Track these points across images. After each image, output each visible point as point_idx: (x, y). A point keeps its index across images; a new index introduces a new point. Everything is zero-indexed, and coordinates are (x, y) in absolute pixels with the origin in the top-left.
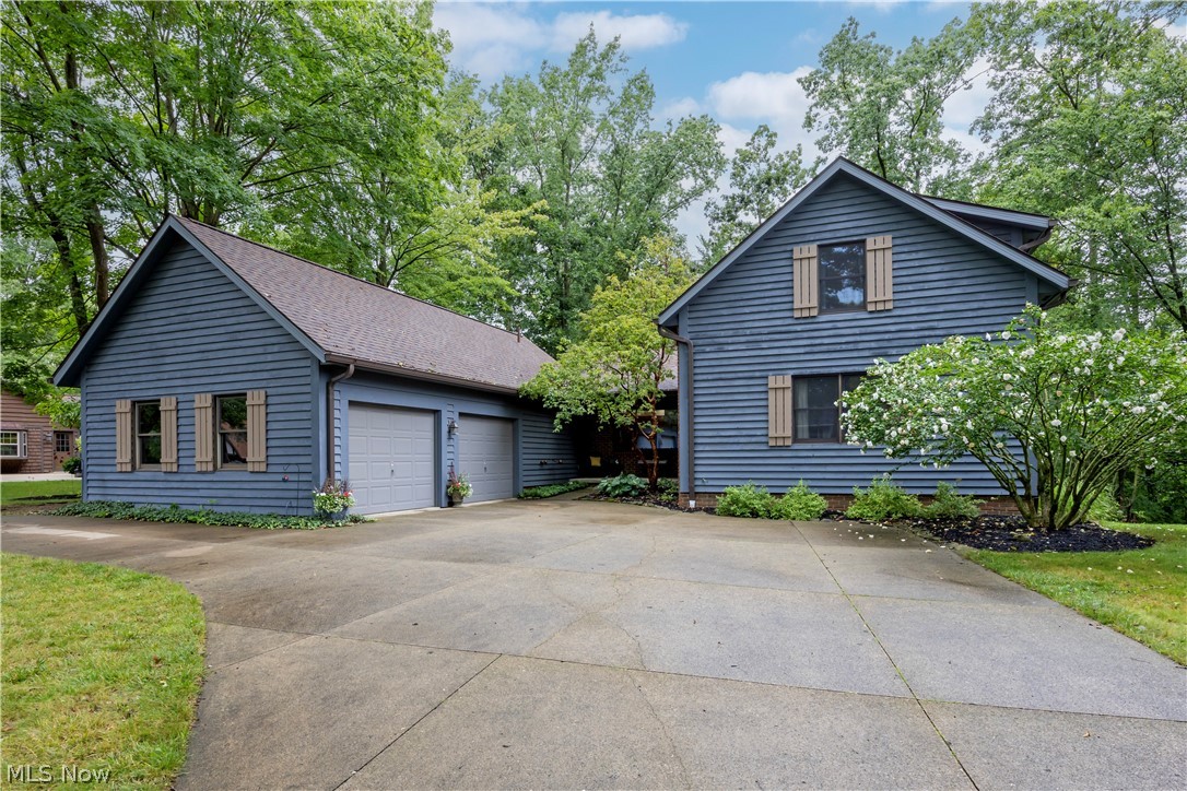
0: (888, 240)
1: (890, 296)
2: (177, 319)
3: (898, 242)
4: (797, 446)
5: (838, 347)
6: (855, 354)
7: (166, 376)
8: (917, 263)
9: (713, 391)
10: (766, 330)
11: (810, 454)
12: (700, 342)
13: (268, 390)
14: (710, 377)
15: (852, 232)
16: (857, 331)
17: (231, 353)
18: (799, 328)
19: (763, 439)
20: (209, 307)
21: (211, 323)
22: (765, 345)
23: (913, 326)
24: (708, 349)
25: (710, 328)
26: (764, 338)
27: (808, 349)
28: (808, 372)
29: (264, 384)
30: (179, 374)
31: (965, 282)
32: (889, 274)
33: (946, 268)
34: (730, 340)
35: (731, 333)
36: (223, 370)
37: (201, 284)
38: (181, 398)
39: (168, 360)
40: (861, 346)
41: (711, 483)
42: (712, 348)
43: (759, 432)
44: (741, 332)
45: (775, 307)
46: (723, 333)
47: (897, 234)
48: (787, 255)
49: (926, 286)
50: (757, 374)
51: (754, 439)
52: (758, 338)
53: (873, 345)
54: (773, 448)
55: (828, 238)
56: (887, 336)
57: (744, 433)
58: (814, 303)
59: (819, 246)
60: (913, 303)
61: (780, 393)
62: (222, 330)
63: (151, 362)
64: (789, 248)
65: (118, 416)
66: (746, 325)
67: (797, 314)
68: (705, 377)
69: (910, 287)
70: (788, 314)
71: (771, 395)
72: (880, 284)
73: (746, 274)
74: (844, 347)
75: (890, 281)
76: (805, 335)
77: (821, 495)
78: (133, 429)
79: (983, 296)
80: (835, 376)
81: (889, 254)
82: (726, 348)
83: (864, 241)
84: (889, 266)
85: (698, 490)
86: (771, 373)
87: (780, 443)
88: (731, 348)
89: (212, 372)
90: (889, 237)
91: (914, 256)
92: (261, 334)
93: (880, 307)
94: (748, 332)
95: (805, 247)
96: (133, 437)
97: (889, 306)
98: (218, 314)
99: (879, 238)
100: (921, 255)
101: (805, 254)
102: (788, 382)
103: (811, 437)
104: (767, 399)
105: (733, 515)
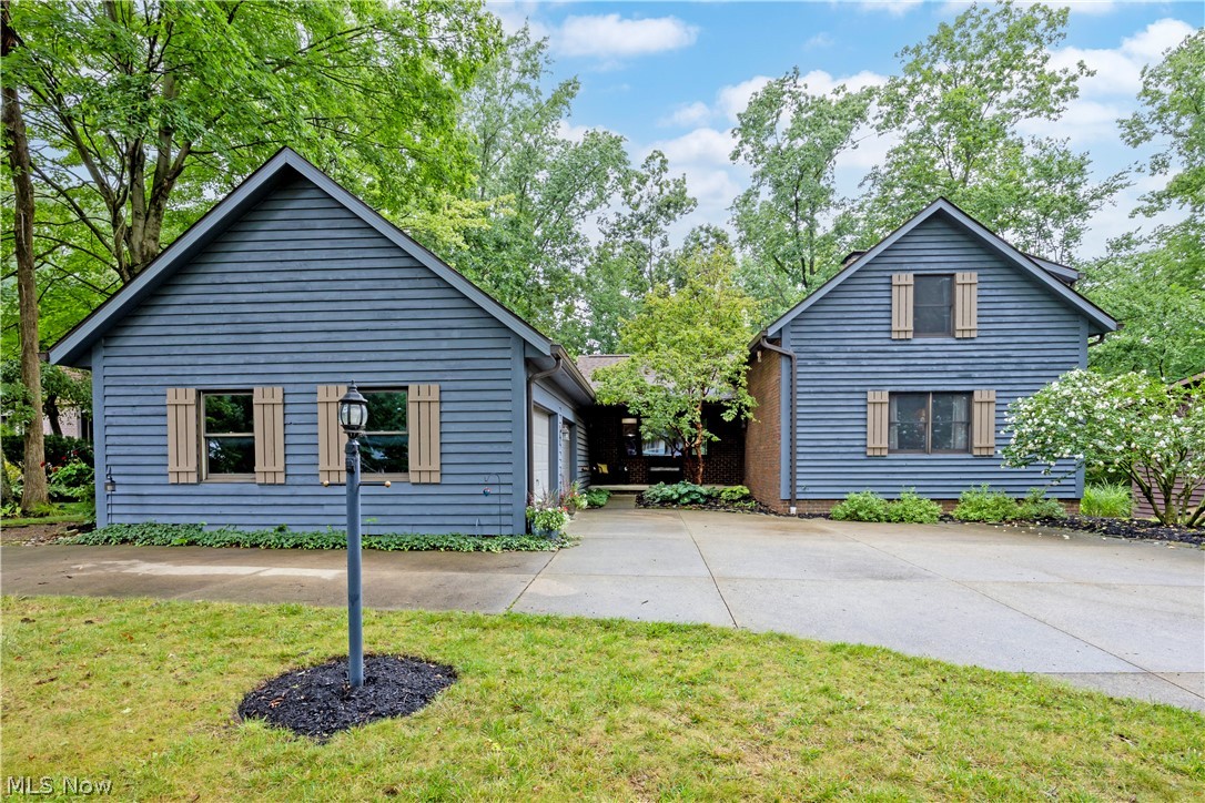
0: (973, 277)
1: (975, 326)
2: (282, 286)
3: (982, 279)
4: (892, 456)
5: (930, 368)
6: (944, 375)
7: (262, 359)
8: (997, 299)
9: (815, 403)
10: (866, 349)
11: (904, 463)
12: (803, 356)
13: (442, 384)
14: (812, 390)
15: (943, 266)
16: (946, 354)
17: (381, 335)
18: (895, 349)
19: (862, 449)
20: (341, 275)
21: (344, 296)
22: (864, 362)
23: (992, 354)
24: (810, 363)
25: (812, 343)
26: (863, 355)
27: (903, 368)
28: (903, 389)
29: (435, 376)
30: (286, 358)
31: (1034, 319)
32: (975, 306)
33: (1020, 305)
34: (831, 356)
35: (832, 349)
36: (364, 357)
37: (327, 244)
38: (289, 389)
39: (263, 338)
40: (950, 368)
41: (811, 490)
42: (815, 362)
43: (857, 443)
44: (842, 349)
45: (875, 328)
46: (825, 349)
47: (981, 272)
48: (887, 281)
49: (1004, 319)
50: (857, 389)
51: (852, 450)
52: (859, 355)
53: (960, 368)
54: (870, 458)
55: (923, 269)
56: (971, 361)
57: (844, 443)
58: (910, 327)
59: (915, 276)
60: (993, 333)
61: (878, 407)
62: (365, 305)
63: (233, 339)
64: (888, 274)
65: (171, 411)
66: (847, 342)
67: (895, 336)
68: (807, 389)
69: (991, 320)
70: (887, 335)
71: (870, 408)
72: (967, 315)
73: (848, 294)
74: (935, 368)
75: (975, 313)
76: (901, 355)
77: (932, 500)
78: (198, 426)
79: (1048, 332)
80: (927, 393)
81: (974, 288)
82: (828, 362)
83: (953, 275)
84: (975, 299)
85: (798, 497)
86: (869, 389)
87: (877, 453)
88: (832, 363)
89: (346, 357)
90: (975, 274)
91: (994, 293)
92: (432, 314)
93: (967, 335)
94: (849, 349)
95: (903, 275)
96: (198, 437)
97: (974, 334)
98: (357, 285)
99: (967, 274)
100: (1000, 292)
101: (903, 282)
102: (886, 398)
103: (899, 447)
104: (866, 413)
105: (860, 520)
